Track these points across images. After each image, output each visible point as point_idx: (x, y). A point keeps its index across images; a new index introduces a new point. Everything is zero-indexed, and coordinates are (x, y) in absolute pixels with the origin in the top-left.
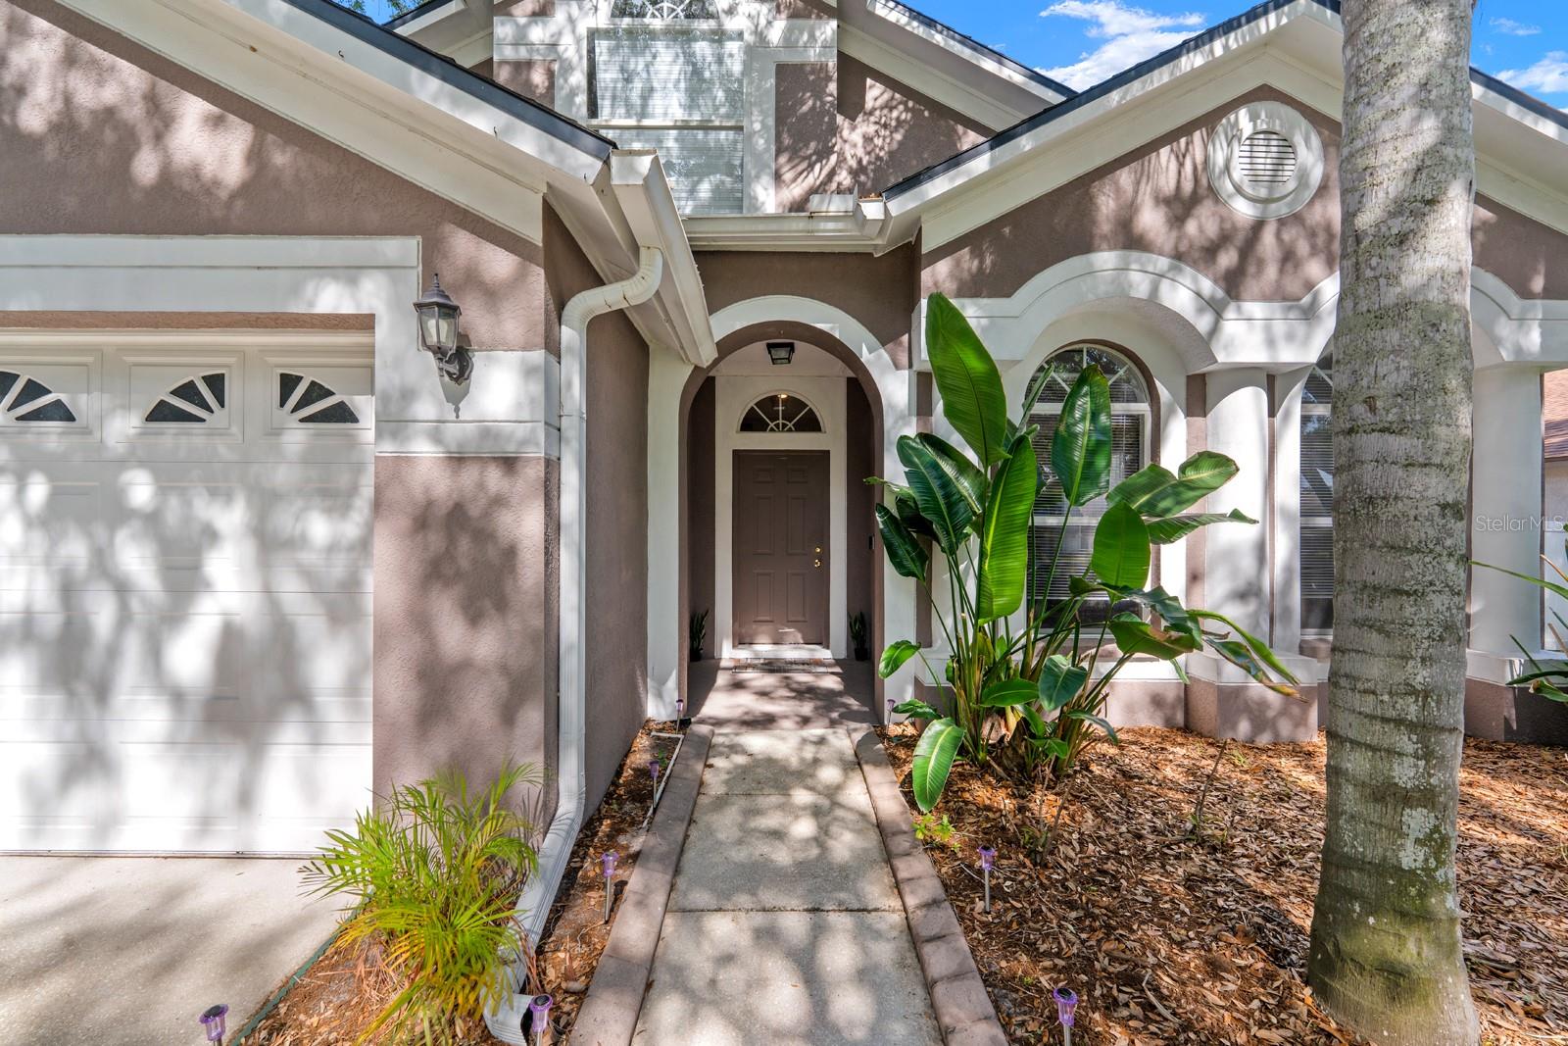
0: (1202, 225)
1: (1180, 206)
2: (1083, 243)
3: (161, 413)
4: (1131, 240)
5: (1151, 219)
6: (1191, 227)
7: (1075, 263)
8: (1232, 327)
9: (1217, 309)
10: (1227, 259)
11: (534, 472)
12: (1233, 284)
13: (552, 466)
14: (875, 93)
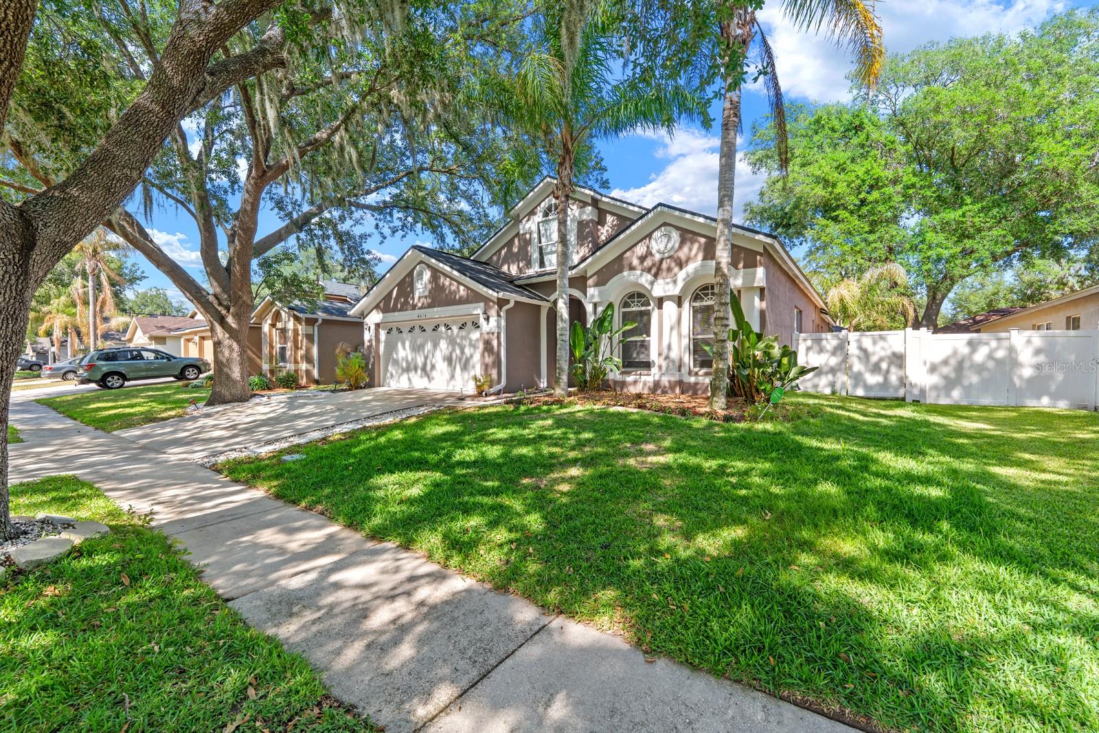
0: (648, 263)
1: (642, 259)
2: (621, 271)
3: (461, 328)
4: (632, 268)
5: (635, 262)
6: (645, 264)
7: (620, 275)
8: (656, 287)
9: (652, 283)
10: (653, 271)
11: (496, 335)
12: (656, 276)
13: (499, 334)
14: (609, 218)
